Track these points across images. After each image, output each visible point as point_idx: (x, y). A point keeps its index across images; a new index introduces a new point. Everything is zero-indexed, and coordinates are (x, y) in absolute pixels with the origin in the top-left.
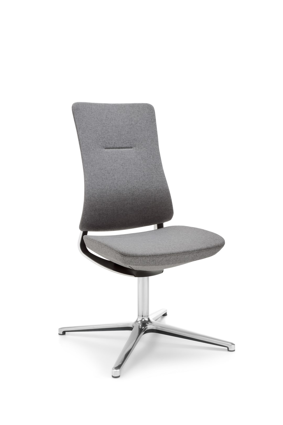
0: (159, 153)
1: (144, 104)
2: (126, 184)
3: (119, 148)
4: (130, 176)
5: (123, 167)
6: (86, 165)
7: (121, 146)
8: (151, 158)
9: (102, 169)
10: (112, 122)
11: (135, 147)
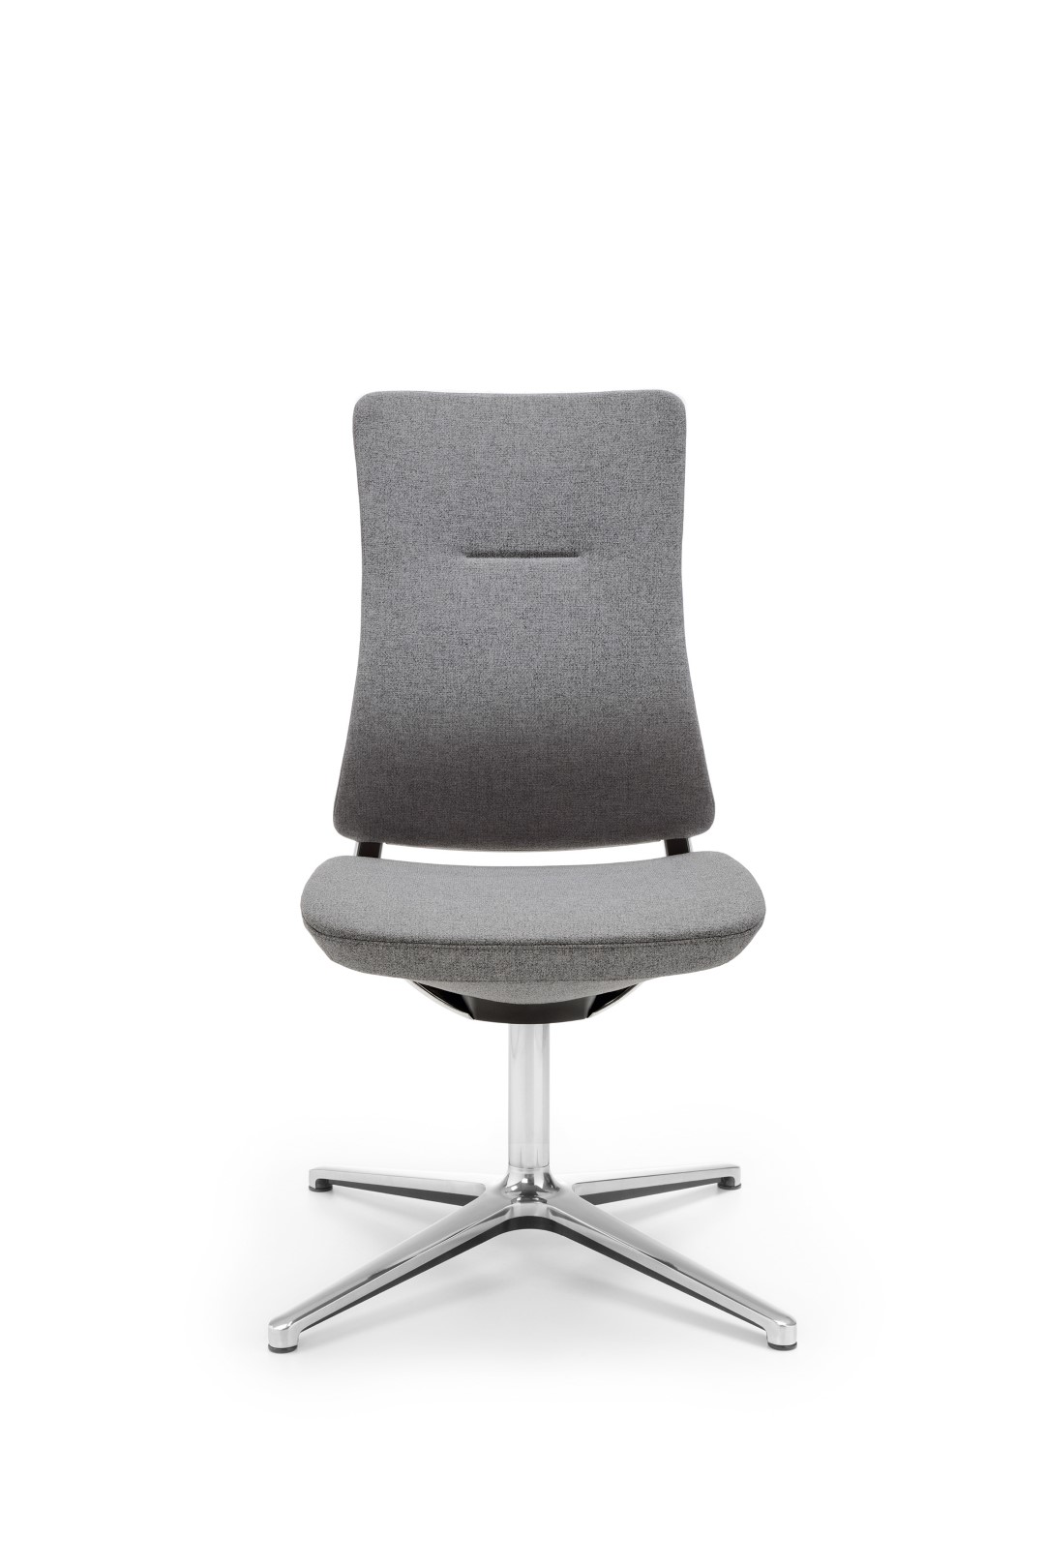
0: (679, 575)
1: (648, 392)
2: (529, 685)
3: (524, 555)
4: (548, 658)
5: (527, 624)
6: (372, 612)
7: (533, 547)
8: (642, 594)
9: (438, 629)
10: (510, 462)
11: (587, 550)
